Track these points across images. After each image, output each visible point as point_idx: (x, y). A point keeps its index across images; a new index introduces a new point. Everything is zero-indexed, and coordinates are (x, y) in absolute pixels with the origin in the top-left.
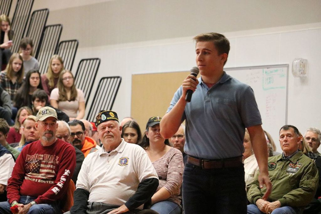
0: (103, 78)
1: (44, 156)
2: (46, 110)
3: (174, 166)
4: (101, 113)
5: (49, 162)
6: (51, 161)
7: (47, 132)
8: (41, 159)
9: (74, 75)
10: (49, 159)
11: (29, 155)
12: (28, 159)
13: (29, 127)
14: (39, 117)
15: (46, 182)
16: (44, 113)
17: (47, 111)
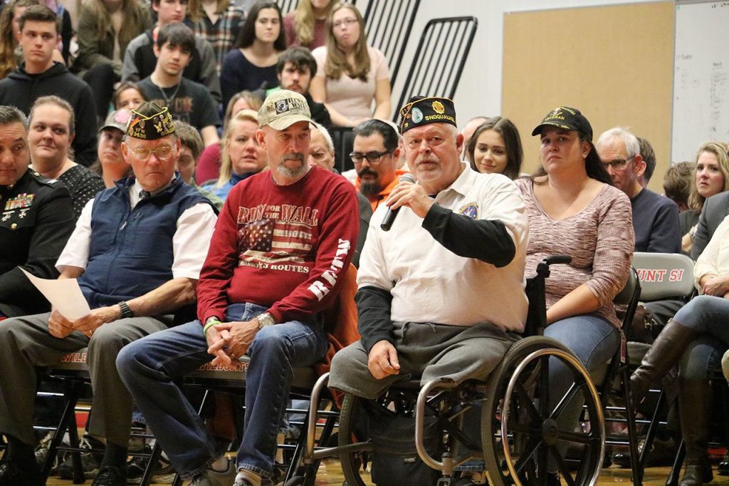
0: (433, 22)
1: (281, 209)
2: (286, 100)
3: (612, 235)
4: (412, 103)
5: (294, 224)
6: (299, 220)
7: (291, 156)
8: (275, 216)
9: (363, 14)
10: (292, 216)
11: (245, 208)
12: (243, 217)
13: (242, 137)
14: (270, 118)
15: (292, 268)
16: (281, 109)
17: (287, 104)
